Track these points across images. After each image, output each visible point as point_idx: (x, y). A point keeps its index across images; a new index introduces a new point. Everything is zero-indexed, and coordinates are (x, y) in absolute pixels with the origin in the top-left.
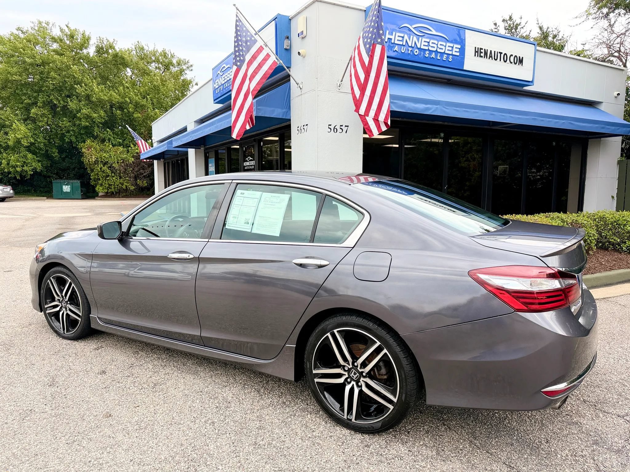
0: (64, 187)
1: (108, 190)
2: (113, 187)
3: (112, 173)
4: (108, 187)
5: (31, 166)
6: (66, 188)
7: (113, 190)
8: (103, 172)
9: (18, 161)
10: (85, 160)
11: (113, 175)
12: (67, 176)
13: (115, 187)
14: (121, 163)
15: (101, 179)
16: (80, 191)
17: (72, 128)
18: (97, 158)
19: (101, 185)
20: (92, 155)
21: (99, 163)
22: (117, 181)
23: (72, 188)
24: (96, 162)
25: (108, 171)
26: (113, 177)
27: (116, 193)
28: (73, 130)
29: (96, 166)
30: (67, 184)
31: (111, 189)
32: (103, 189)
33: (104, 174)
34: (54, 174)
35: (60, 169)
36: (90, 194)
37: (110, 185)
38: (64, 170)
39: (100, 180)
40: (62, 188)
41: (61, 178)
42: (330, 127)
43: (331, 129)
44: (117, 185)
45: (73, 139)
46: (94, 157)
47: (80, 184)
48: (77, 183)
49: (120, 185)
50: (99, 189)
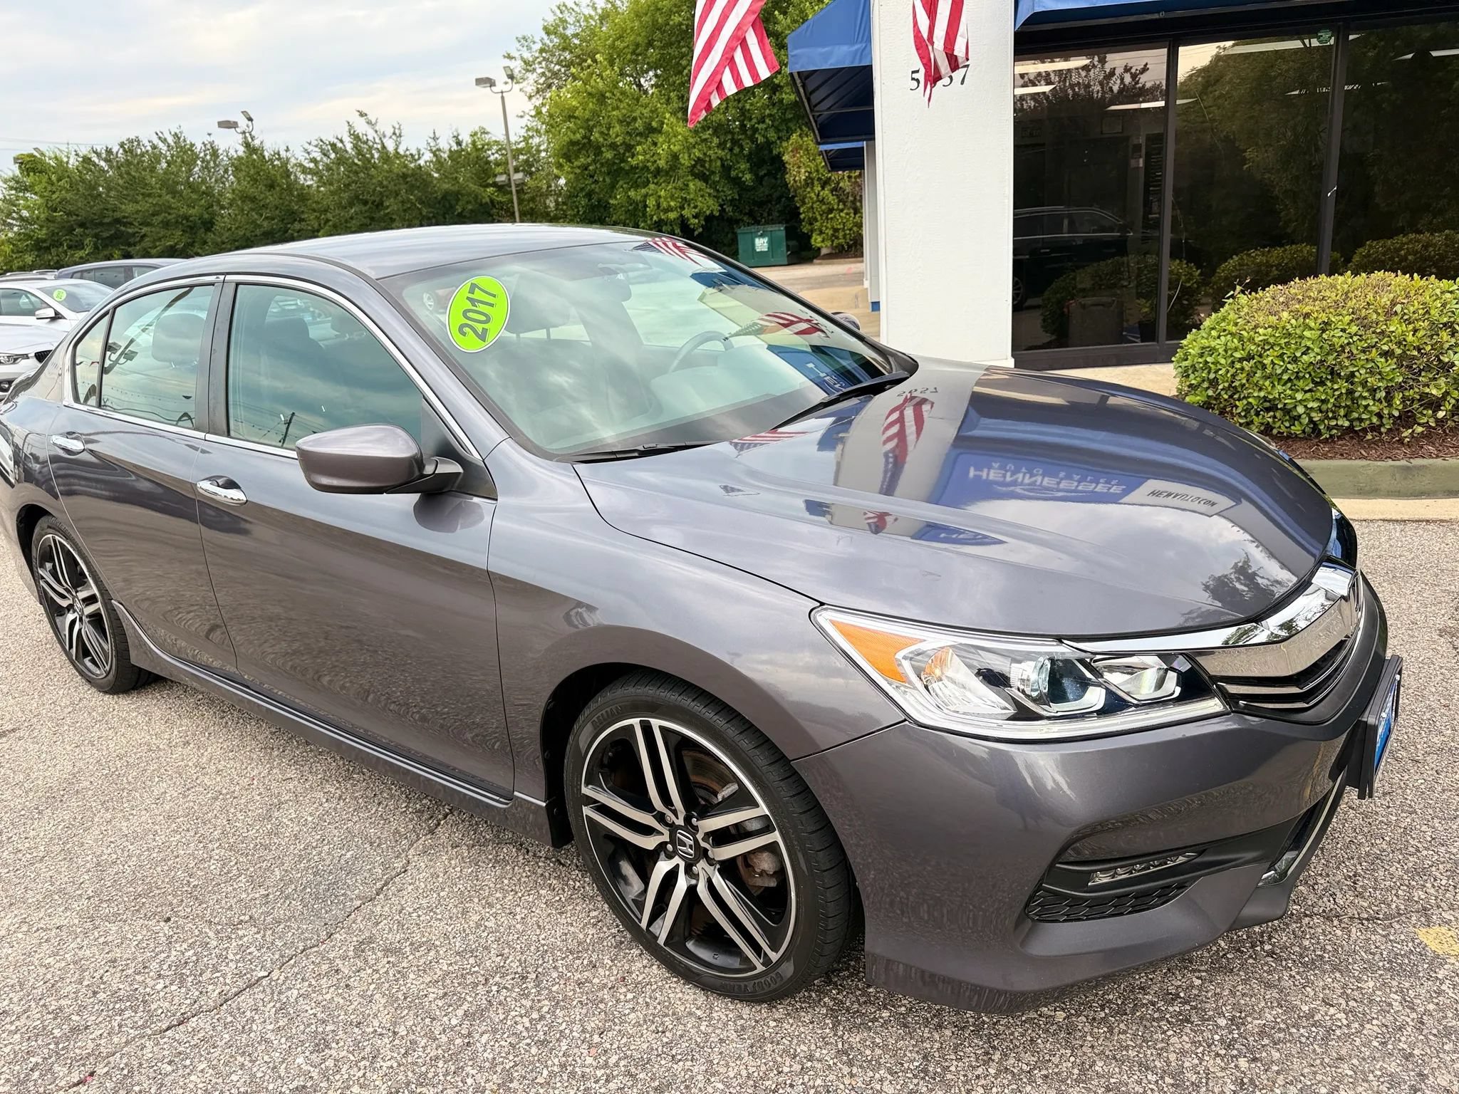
0: (757, 241)
1: (833, 241)
2: (841, 234)
3: (840, 201)
4: (833, 235)
5: (695, 207)
6: (761, 244)
7: (842, 241)
8: (822, 201)
9: (672, 197)
10: (789, 179)
11: (841, 206)
12: (769, 215)
13: (845, 235)
14: (856, 177)
15: (819, 217)
16: (784, 248)
17: (767, 112)
18: (810, 173)
19: (821, 233)
20: (799, 167)
21: (816, 183)
22: (848, 220)
23: (771, 243)
24: (809, 182)
25: (831, 198)
26: (842, 211)
27: (850, 247)
28: (770, 115)
29: (808, 190)
30: (762, 236)
31: (837, 238)
32: (823, 241)
33: (824, 207)
34: (745, 214)
35: (755, 203)
36: (804, 254)
37: (836, 230)
38: (761, 204)
39: (816, 220)
40: (753, 245)
41: (758, 223)
42: (915, 76)
43: (918, 81)
44: (850, 230)
45: (772, 135)
46: (803, 170)
47: (783, 234)
48: (780, 230)
49: (855, 229)
50: (816, 240)
